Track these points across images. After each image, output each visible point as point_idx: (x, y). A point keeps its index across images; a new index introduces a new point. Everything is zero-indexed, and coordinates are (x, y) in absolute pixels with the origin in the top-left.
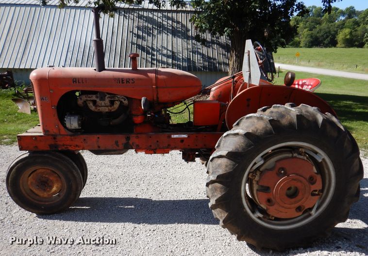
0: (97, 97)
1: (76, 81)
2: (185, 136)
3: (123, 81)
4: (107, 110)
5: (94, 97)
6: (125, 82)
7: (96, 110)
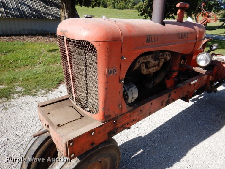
0: (152, 58)
1: (149, 40)
2: (196, 81)
3: (182, 35)
4: (155, 71)
5: (150, 58)
6: (183, 37)
7: (147, 73)
